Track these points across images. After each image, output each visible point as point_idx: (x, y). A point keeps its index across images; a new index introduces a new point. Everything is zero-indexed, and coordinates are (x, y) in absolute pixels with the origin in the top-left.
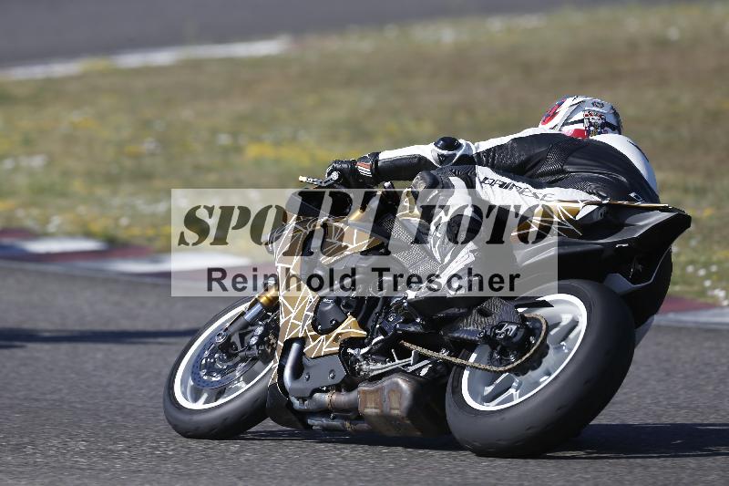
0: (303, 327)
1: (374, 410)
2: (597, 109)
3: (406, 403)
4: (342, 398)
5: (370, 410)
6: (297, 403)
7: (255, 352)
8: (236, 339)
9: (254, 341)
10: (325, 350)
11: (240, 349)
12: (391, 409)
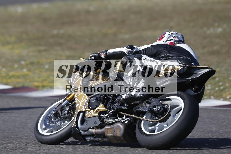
0: (84, 107)
1: (110, 135)
2: (177, 36)
3: (122, 132)
4: (99, 131)
5: (109, 134)
6: (83, 133)
7: (67, 116)
8: (59, 112)
9: (66, 112)
10: (93, 115)
11: (61, 115)
12: (117, 134)
